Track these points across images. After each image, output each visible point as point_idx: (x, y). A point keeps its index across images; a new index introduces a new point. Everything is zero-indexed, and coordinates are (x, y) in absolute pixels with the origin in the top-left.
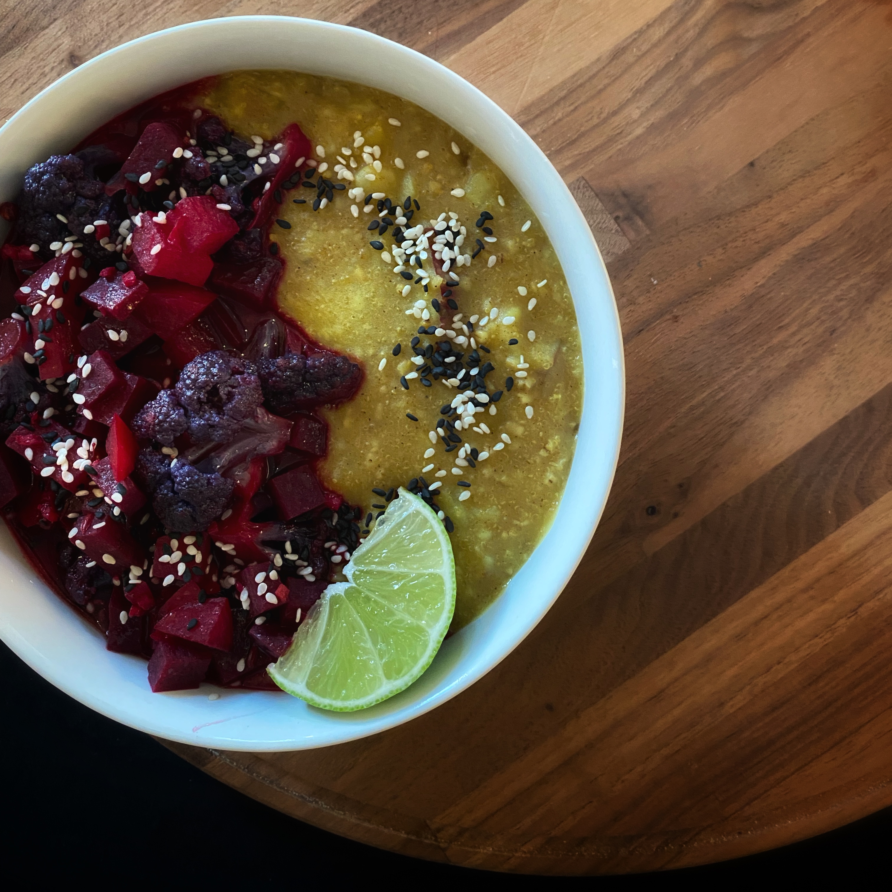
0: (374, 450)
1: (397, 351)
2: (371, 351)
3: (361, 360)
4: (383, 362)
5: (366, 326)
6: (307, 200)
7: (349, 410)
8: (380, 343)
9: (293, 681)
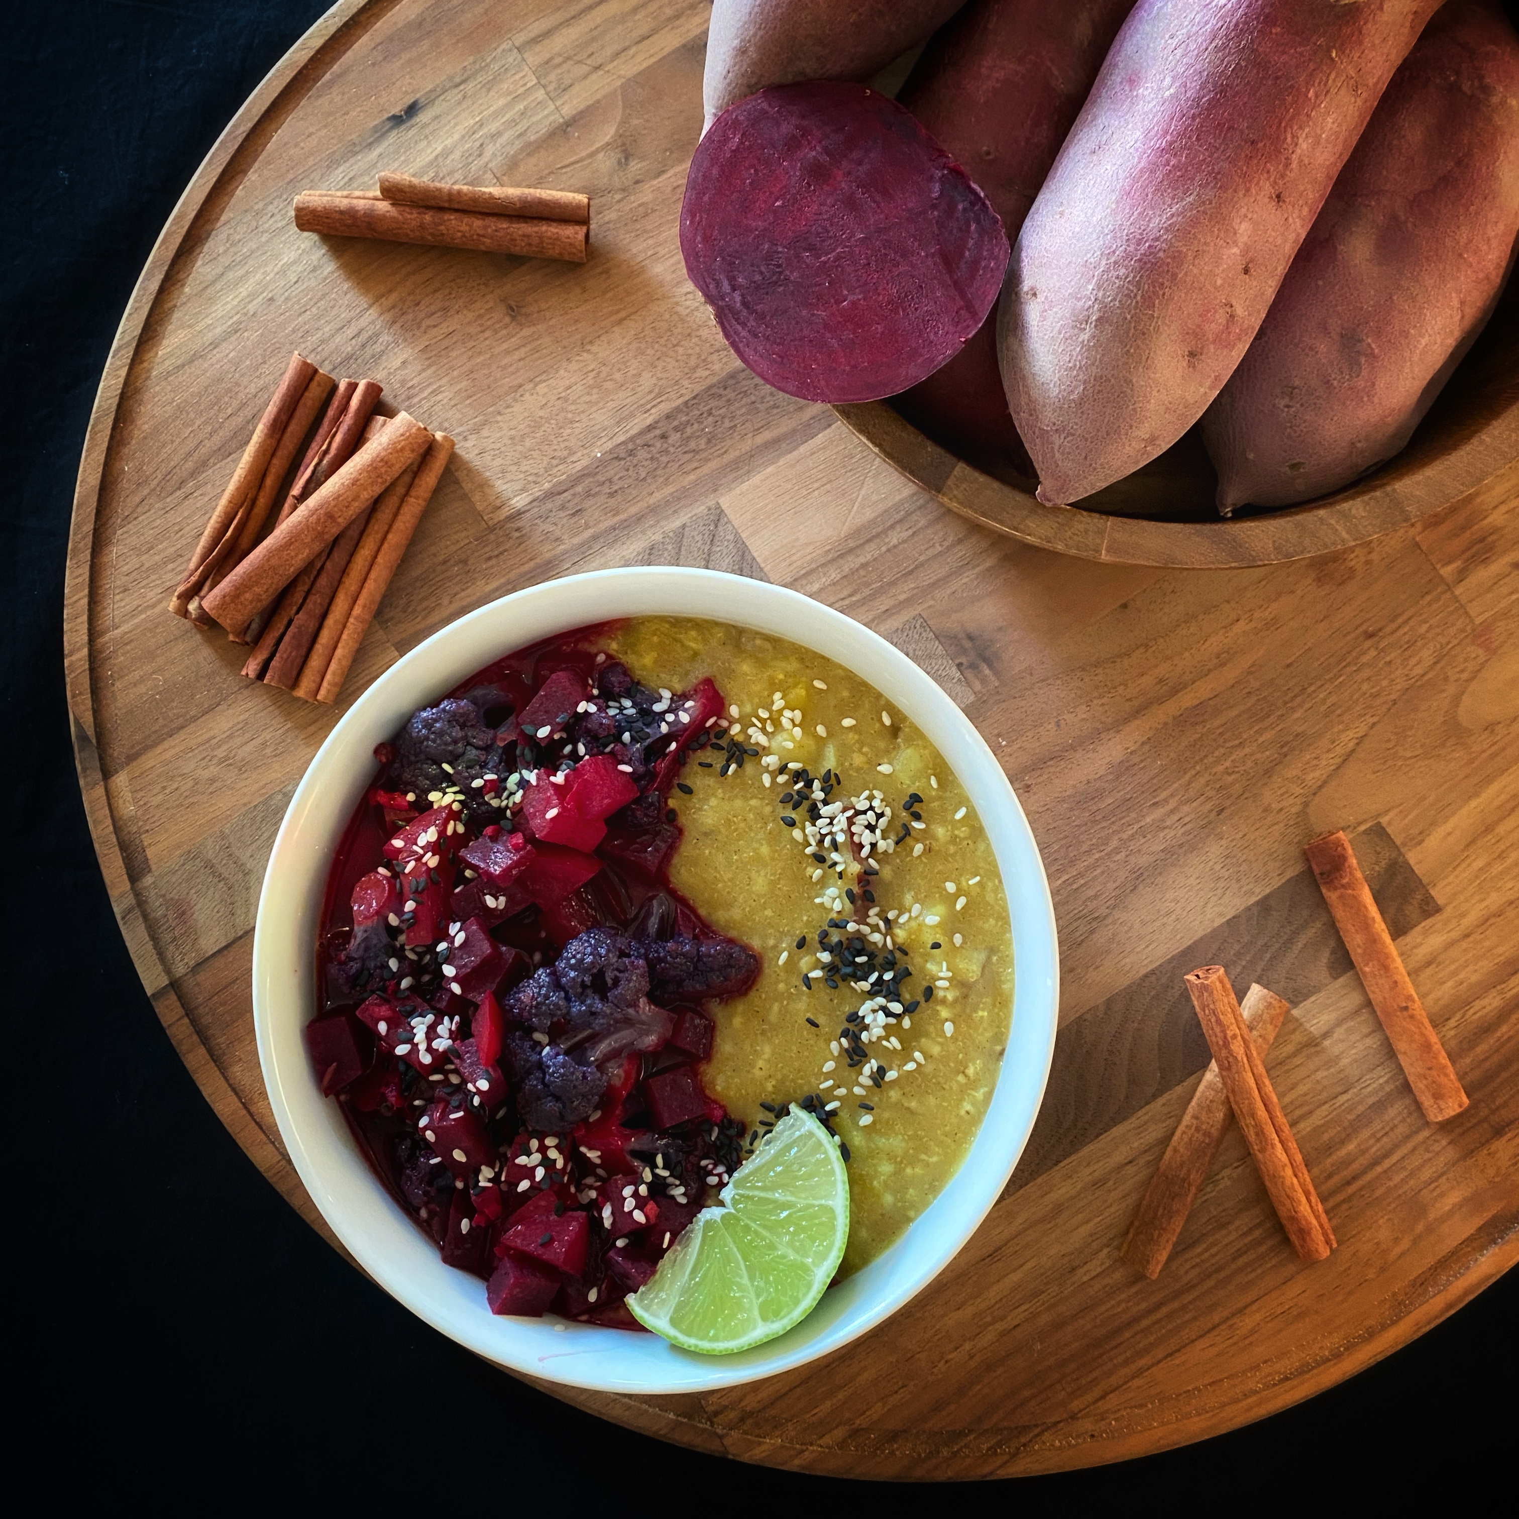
0: (766, 1056)
1: (802, 944)
2: (771, 942)
3: (759, 950)
4: (785, 955)
5: (768, 913)
6: (714, 763)
7: (740, 1007)
8: (782, 932)
9: (655, 1315)
